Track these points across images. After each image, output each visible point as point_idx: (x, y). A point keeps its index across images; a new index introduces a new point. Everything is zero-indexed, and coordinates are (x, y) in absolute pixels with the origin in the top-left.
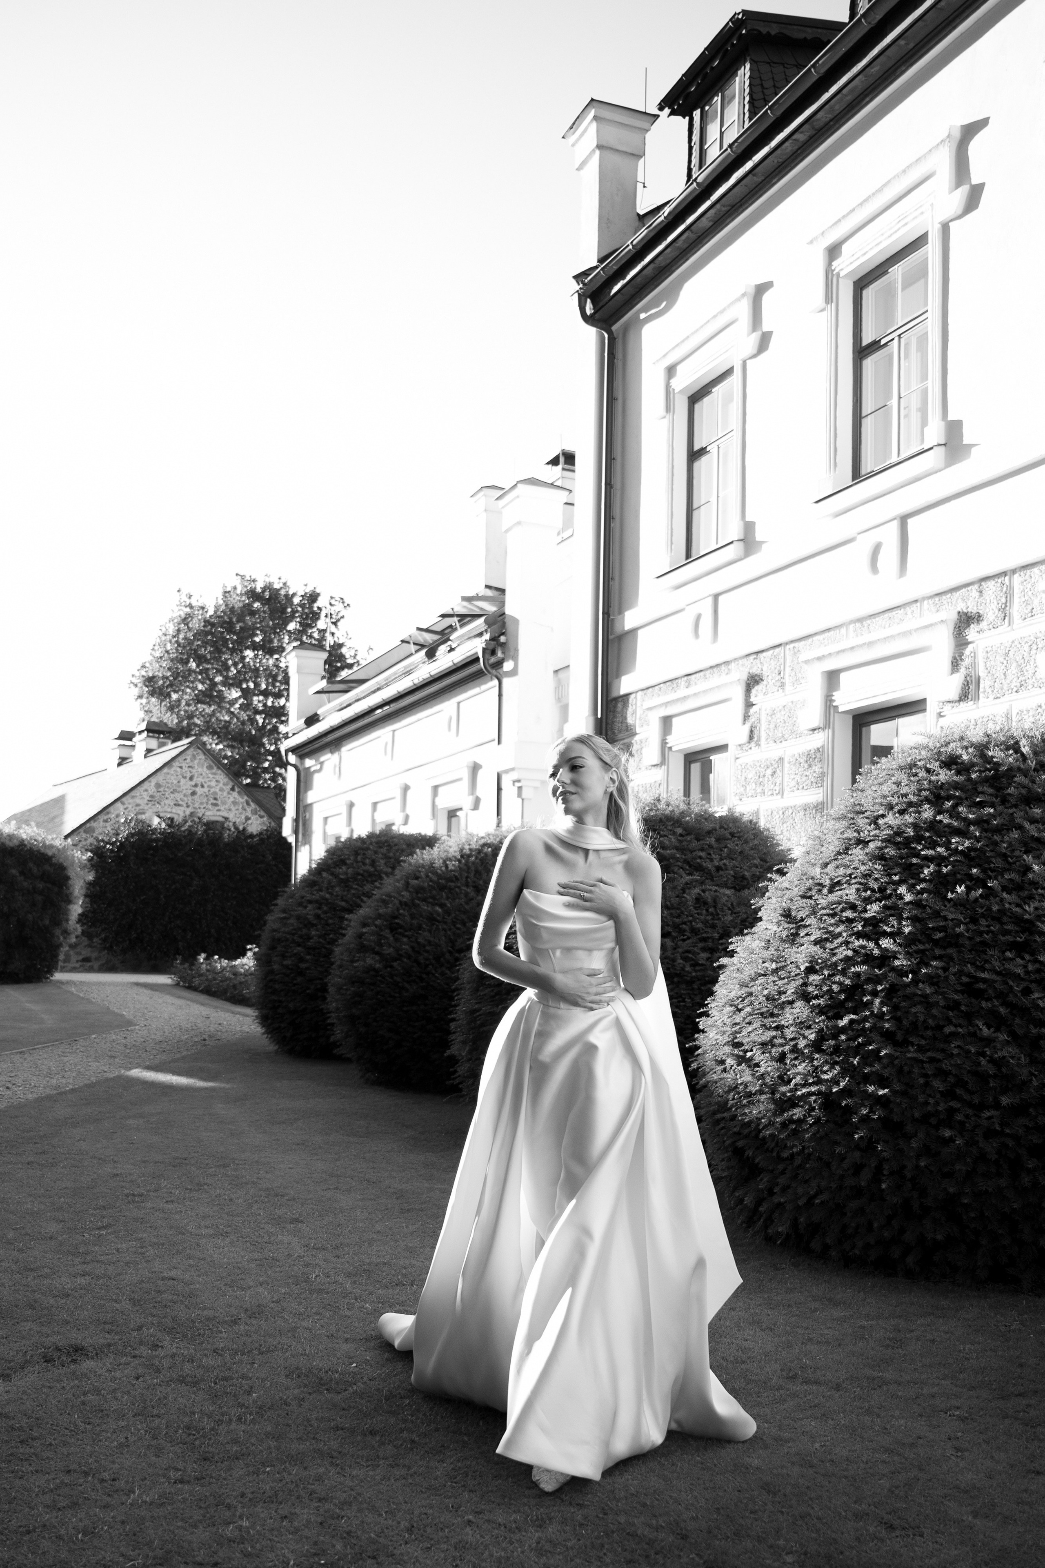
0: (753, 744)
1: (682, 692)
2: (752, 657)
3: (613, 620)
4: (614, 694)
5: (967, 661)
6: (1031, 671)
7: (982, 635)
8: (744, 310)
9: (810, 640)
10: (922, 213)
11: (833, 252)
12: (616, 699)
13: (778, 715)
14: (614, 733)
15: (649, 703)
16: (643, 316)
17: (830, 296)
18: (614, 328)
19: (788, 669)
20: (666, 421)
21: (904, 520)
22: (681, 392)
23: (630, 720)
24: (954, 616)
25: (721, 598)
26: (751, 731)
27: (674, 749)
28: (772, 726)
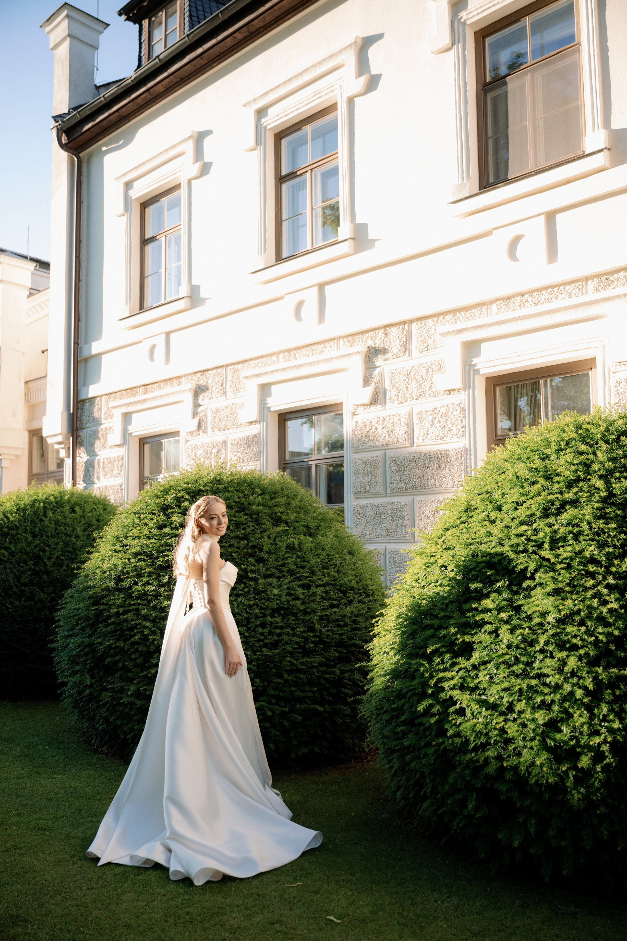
0: (201, 432)
1: (140, 397)
2: (199, 374)
3: (81, 348)
4: (82, 397)
5: (376, 379)
6: (428, 386)
7: (387, 362)
8: (189, 147)
9: (247, 363)
10: (332, 91)
11: (261, 113)
12: (83, 401)
13: (222, 412)
14: (82, 423)
15: (111, 404)
16: (104, 149)
17: (259, 140)
18: (81, 155)
19: (229, 383)
20: (124, 218)
21: (321, 286)
22: (136, 199)
23: (96, 415)
24: (365, 349)
25: (172, 335)
26: (199, 423)
27: (133, 434)
28: (217, 420)
